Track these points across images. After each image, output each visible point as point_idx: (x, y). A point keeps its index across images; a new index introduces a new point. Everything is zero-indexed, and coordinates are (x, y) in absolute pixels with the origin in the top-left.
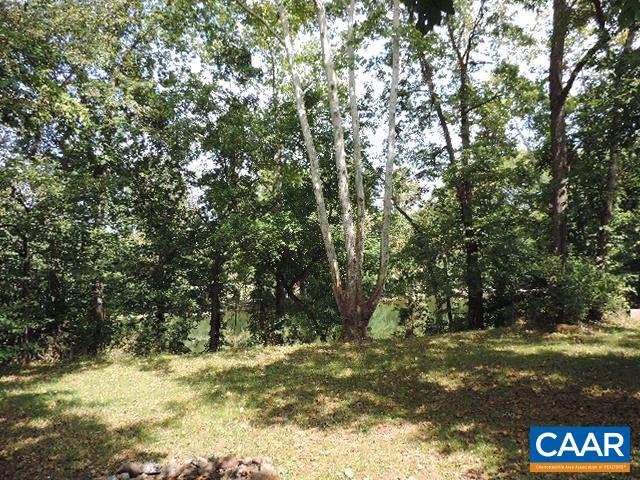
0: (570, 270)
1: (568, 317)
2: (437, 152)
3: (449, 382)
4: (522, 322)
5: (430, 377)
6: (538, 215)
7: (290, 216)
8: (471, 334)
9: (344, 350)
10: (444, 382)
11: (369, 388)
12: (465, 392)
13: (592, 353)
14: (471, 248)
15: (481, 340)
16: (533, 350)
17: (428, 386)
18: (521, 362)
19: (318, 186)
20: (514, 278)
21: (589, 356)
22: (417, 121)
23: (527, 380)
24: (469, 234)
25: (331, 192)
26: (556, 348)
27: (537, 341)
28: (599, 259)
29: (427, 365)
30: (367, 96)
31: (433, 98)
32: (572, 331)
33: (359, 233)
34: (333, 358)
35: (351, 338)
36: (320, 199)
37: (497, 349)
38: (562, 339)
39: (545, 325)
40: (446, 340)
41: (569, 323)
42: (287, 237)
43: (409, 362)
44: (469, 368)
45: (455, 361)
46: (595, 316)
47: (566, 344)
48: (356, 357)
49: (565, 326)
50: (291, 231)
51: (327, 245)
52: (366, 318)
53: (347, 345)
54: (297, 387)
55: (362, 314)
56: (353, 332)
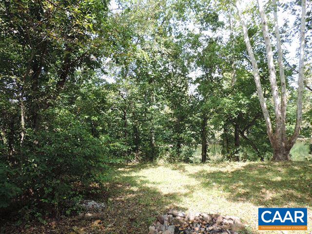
7: (242, 95)
9: (275, 166)
11: (293, 188)
19: (257, 78)
25: (265, 81)
33: (282, 102)
34: (269, 170)
35: (279, 160)
36: (259, 85)
42: (240, 106)
48: (283, 171)
50: (243, 103)
51: (263, 110)
52: (288, 149)
53: (277, 163)
54: (250, 184)
55: (286, 147)
56: (280, 156)
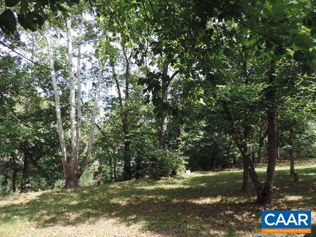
0: (166, 154)
1: (164, 174)
2: (114, 99)
3: (123, 202)
4: (147, 176)
5: (114, 201)
6: (154, 131)
7: (42, 125)
8: (127, 182)
9: (67, 192)
10: (120, 202)
11: (89, 207)
12: (130, 205)
13: (173, 188)
14: (127, 144)
15: (132, 184)
16: (152, 188)
17: (115, 204)
18: (149, 192)
19: (58, 110)
20: (145, 158)
21: (173, 189)
22: (105, 83)
23: (152, 199)
24: (126, 138)
25: (65, 113)
26: (161, 187)
27: (153, 184)
28: (177, 150)
29: (111, 196)
30: (83, 68)
31: (115, 75)
32: (166, 180)
33: (77, 134)
34: (64, 196)
35: (71, 187)
36: (59, 116)
37: (139, 188)
38: (163, 183)
39: (156, 177)
40: (116, 185)
41: (164, 176)
42: (39, 135)
43: (102, 195)
44: (129, 196)
45: (122, 194)
46: (174, 174)
47: (164, 184)
48: (75, 195)
49: (164, 177)
50: (42, 132)
51: (61, 140)
52: (78, 176)
53: (69, 190)
54: (53, 210)
55: (77, 174)
56: (72, 183)
